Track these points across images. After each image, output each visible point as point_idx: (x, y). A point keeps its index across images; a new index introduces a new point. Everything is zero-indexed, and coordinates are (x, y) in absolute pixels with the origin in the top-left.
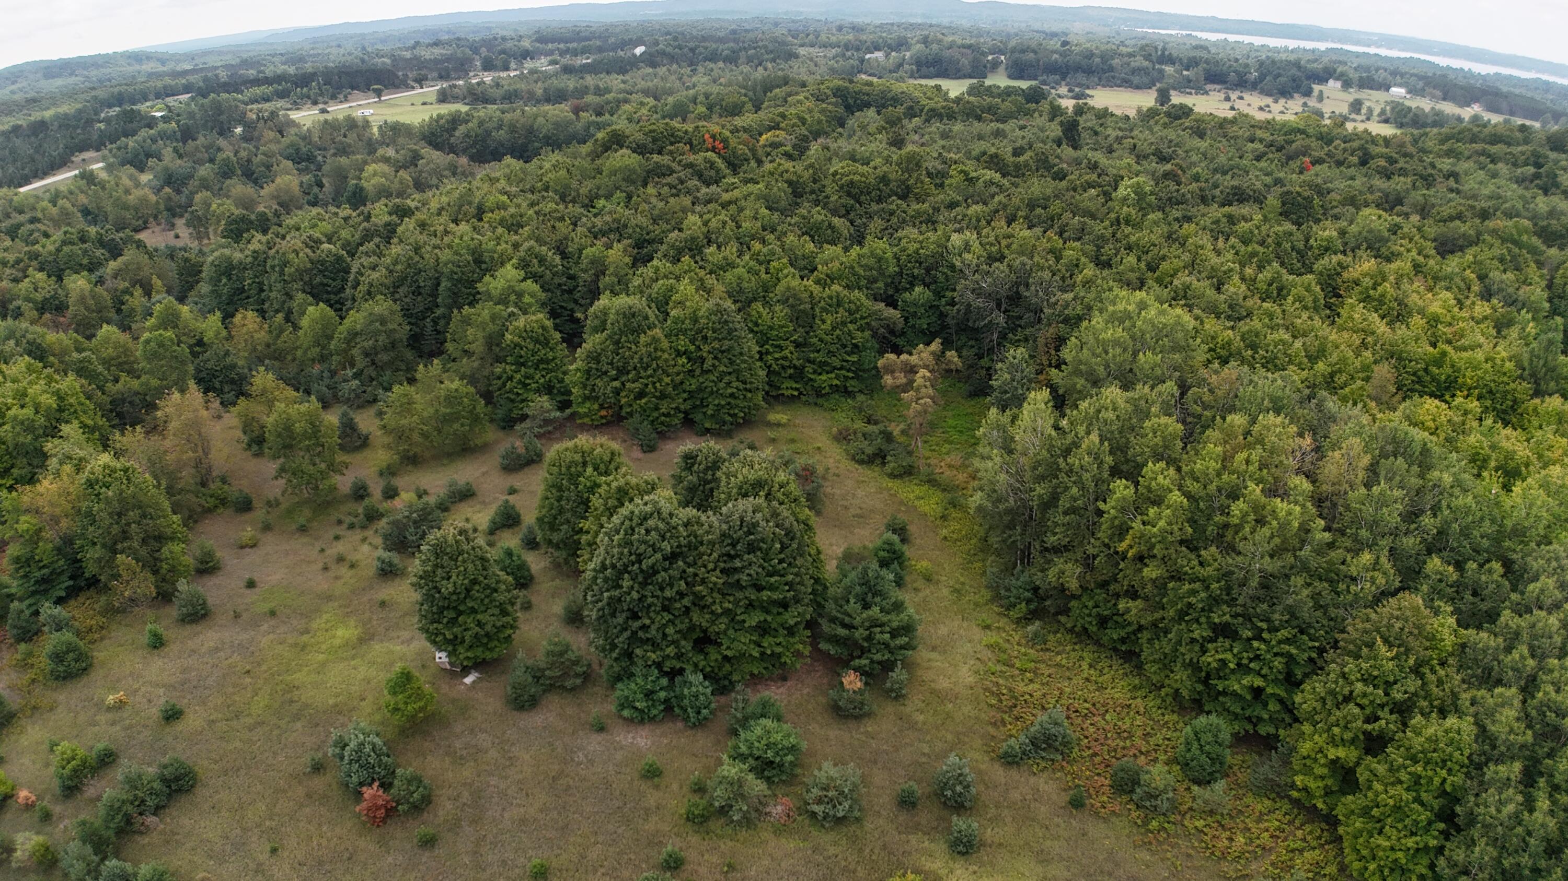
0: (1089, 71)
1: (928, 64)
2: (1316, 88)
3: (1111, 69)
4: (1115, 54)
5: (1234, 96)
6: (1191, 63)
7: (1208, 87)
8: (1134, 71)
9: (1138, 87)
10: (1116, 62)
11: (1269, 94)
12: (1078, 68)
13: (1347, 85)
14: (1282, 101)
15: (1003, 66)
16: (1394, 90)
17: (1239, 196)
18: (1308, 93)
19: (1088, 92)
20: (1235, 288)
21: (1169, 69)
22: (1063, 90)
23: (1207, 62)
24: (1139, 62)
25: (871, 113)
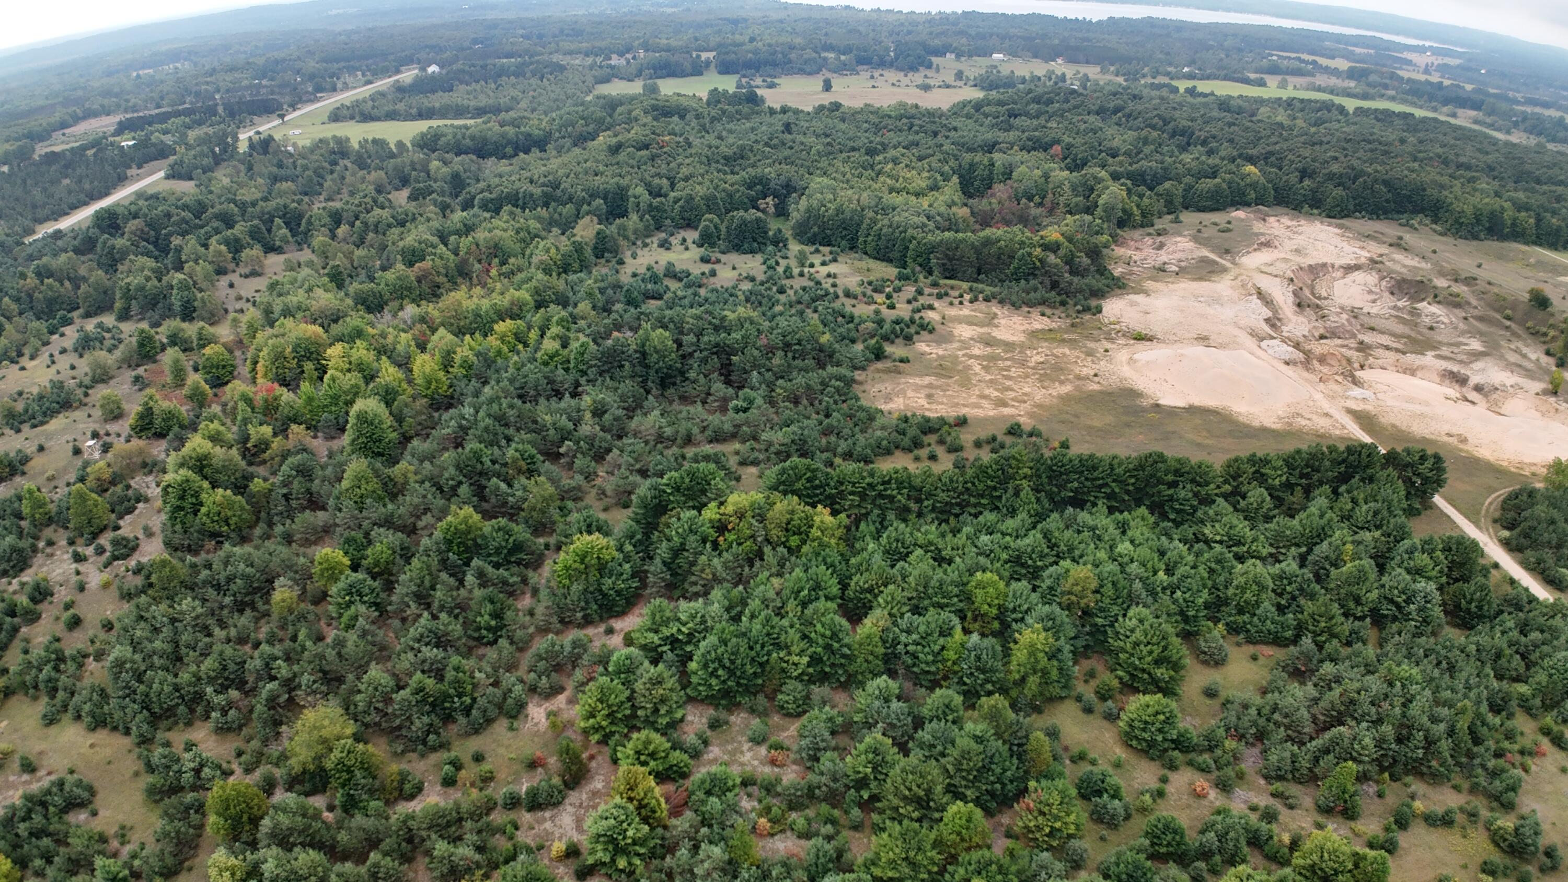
0: (775, 64)
1: (661, 68)
2: (935, 60)
3: (790, 62)
4: (792, 48)
5: (876, 74)
6: (847, 51)
7: (860, 68)
8: (806, 62)
9: (810, 74)
10: (793, 56)
11: (902, 70)
12: (766, 63)
13: (959, 56)
14: (910, 75)
15: (713, 65)
16: (995, 56)
17: (853, 149)
18: (929, 66)
19: (776, 81)
20: (848, 176)
21: (831, 55)
22: (758, 81)
23: (858, 49)
24: (809, 54)
25: (676, 118)
